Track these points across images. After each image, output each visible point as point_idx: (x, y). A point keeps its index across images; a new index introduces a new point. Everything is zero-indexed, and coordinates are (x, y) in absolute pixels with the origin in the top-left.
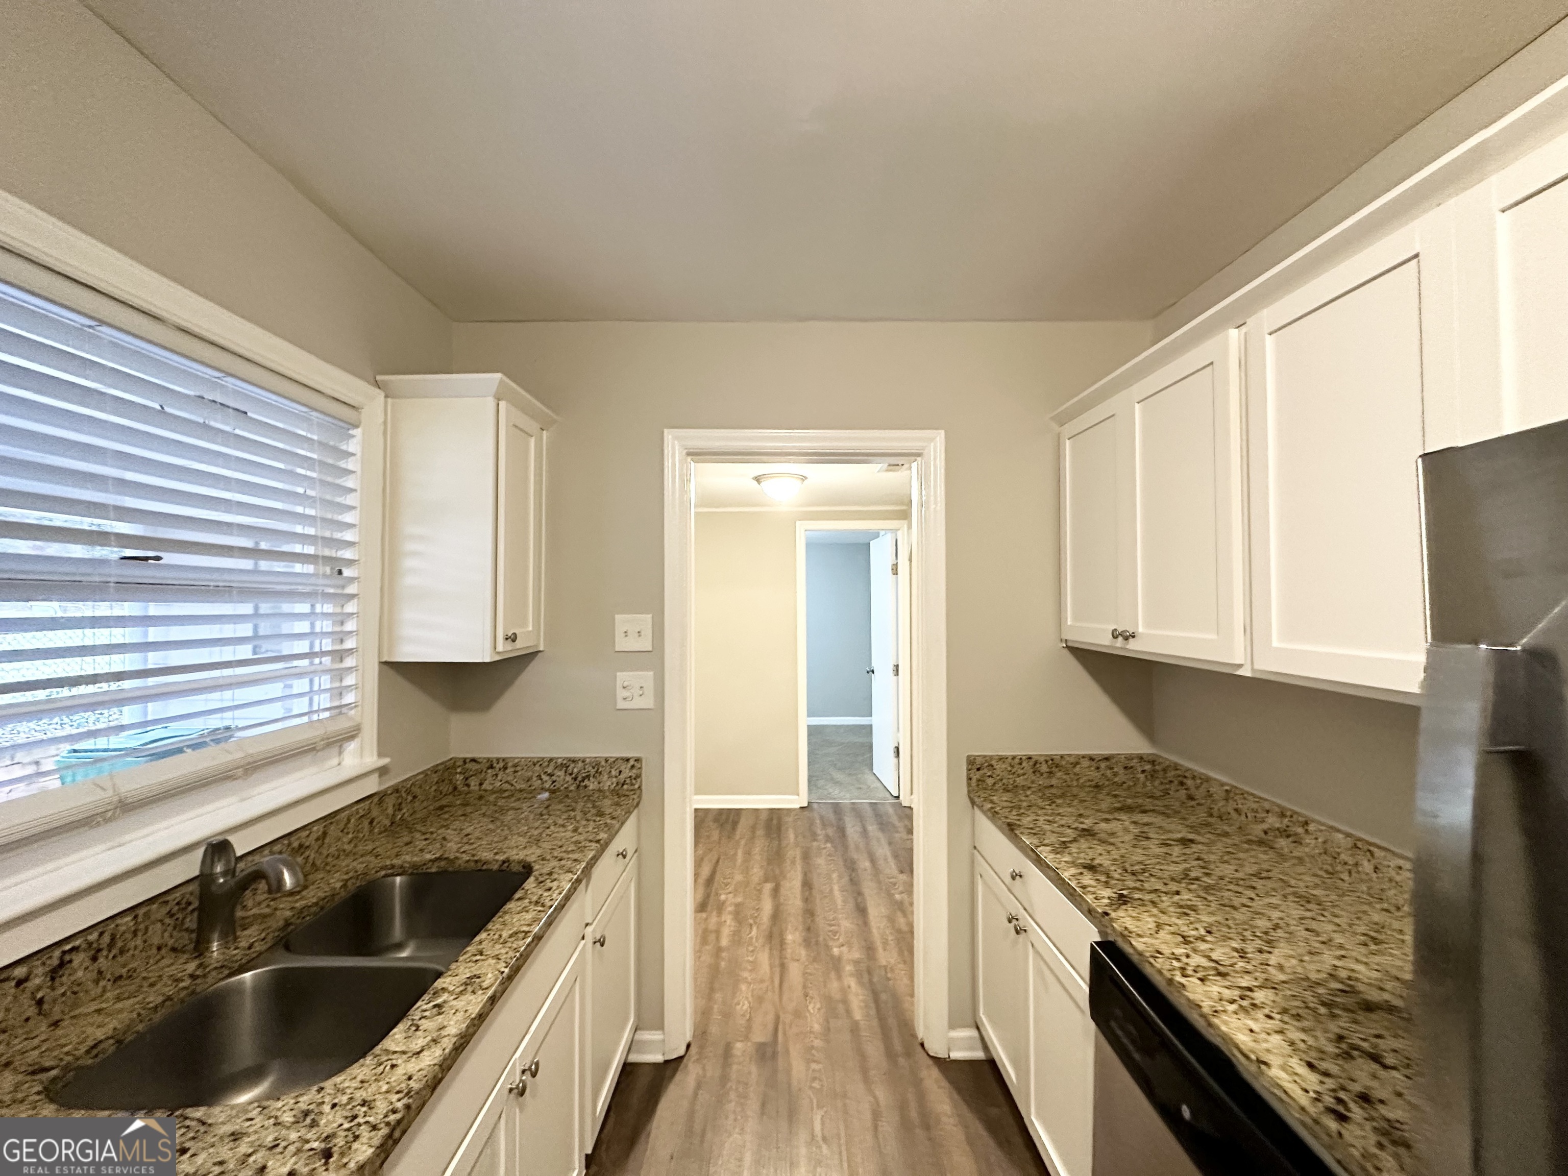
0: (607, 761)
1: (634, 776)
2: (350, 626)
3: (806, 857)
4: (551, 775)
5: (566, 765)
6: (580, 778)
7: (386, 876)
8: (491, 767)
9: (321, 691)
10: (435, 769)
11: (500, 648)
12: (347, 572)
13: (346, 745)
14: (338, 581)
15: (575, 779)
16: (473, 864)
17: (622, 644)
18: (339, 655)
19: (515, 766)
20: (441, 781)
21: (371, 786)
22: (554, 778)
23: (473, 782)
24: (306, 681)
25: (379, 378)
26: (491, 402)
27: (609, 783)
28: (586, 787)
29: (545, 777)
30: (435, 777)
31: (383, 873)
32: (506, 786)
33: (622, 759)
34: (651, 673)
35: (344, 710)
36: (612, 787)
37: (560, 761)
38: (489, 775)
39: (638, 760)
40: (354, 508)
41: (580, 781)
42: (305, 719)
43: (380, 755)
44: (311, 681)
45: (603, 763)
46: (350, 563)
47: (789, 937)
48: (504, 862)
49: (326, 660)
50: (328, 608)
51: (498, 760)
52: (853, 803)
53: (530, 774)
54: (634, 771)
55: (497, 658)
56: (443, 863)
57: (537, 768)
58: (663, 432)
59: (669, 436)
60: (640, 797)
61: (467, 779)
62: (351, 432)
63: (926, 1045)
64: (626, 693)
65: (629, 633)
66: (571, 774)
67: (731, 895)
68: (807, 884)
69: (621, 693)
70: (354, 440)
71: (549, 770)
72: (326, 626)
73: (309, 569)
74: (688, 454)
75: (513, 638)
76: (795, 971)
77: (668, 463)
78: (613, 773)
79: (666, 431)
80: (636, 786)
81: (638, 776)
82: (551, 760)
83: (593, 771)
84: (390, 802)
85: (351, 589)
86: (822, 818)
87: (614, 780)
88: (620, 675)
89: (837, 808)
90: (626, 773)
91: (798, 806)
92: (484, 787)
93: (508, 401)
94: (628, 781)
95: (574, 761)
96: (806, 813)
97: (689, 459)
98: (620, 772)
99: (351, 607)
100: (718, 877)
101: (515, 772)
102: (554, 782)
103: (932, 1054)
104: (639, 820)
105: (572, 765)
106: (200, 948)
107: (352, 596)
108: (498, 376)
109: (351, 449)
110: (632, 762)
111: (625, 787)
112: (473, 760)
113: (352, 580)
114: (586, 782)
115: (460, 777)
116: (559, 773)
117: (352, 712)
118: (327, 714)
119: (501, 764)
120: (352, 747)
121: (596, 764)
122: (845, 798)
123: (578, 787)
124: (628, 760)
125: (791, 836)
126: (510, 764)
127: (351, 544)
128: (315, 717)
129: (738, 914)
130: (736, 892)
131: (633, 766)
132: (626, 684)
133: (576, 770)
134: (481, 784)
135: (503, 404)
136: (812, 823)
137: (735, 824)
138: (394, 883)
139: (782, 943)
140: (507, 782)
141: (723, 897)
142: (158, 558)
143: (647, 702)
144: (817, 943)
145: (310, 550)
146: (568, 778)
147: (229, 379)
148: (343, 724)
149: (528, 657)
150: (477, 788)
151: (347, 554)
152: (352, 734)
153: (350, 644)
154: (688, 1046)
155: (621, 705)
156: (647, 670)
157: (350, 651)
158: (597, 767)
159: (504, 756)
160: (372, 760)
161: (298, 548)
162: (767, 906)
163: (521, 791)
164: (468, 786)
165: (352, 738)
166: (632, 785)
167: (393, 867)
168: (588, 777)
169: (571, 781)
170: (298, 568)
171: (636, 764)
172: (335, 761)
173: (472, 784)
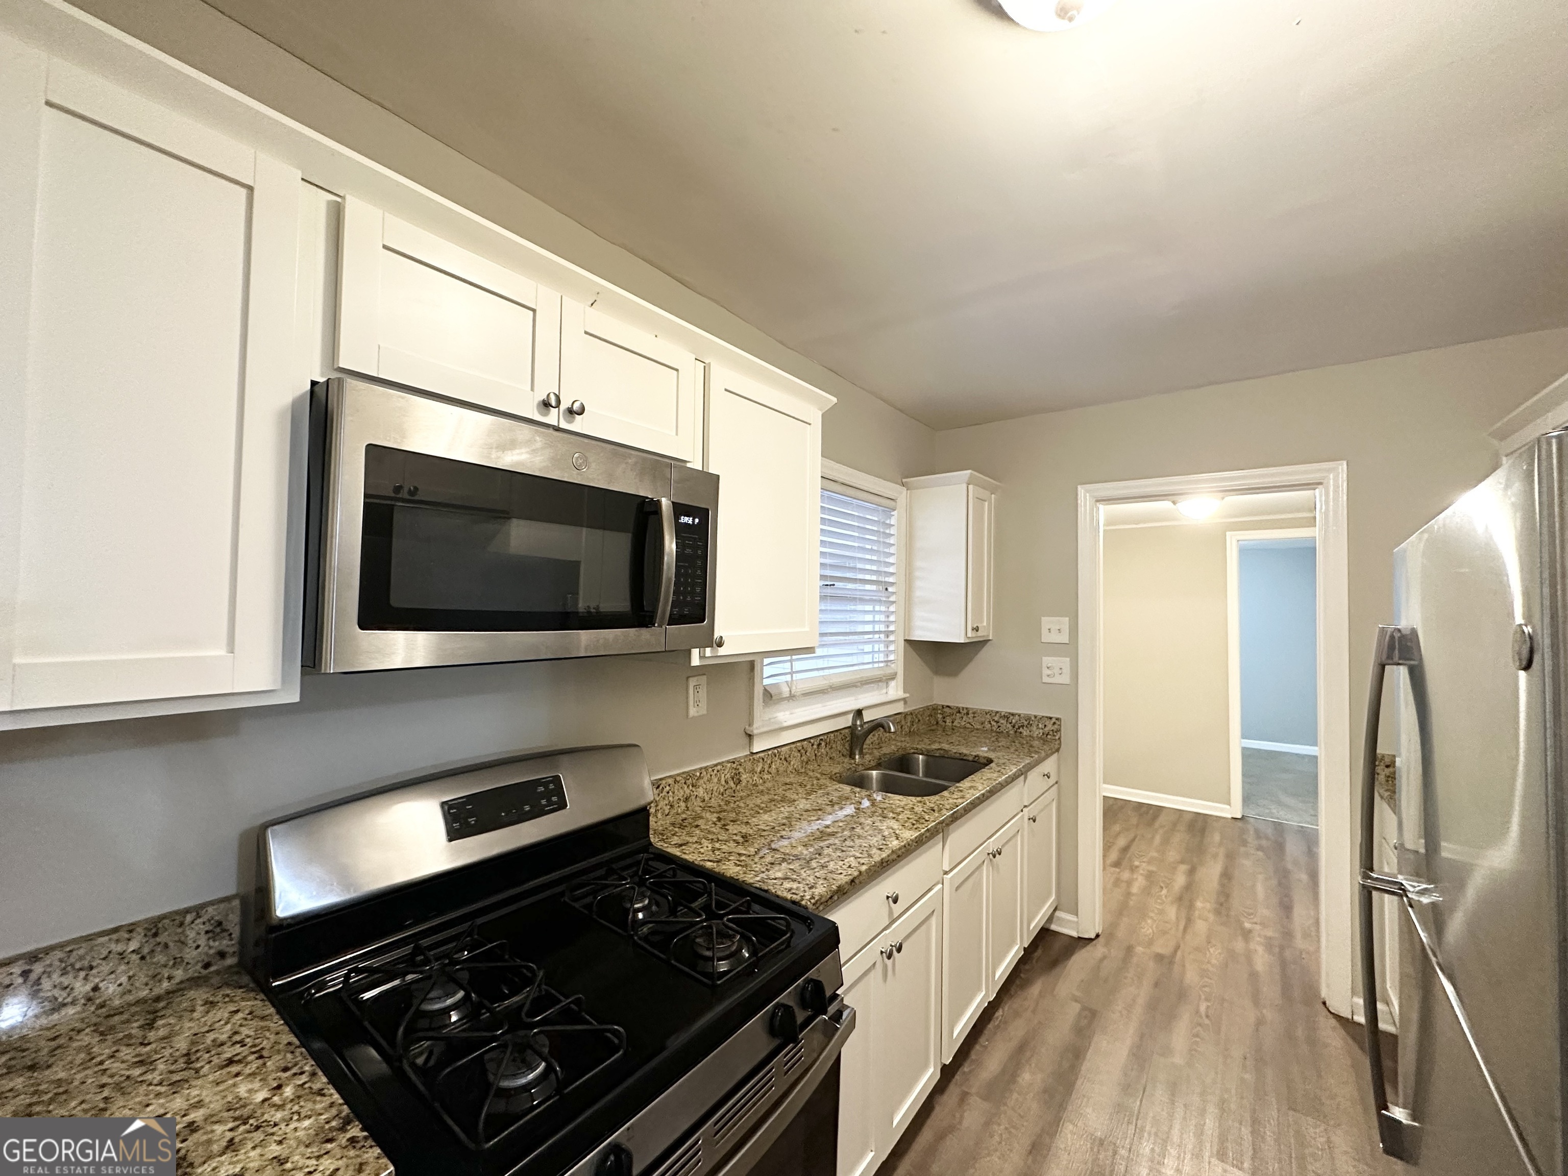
0: (1035, 717)
1: (1055, 730)
2: (892, 618)
3: (1230, 857)
4: (997, 722)
5: (1007, 717)
6: (1017, 727)
7: (914, 753)
8: (959, 712)
9: (879, 651)
10: (927, 708)
11: (969, 635)
12: (890, 589)
13: (890, 683)
14: (887, 594)
15: (1014, 727)
16: (958, 755)
17: (1046, 637)
18: (888, 634)
19: (974, 713)
20: (931, 715)
21: (900, 708)
22: (999, 724)
23: (948, 720)
24: (871, 646)
25: (904, 480)
26: (965, 486)
27: (1037, 733)
28: (1021, 733)
29: (993, 723)
30: (928, 712)
31: (912, 751)
32: (968, 725)
33: (1047, 717)
34: (1068, 659)
35: (889, 664)
36: (1040, 736)
37: (1003, 714)
38: (958, 717)
39: (1057, 719)
40: (894, 554)
41: (1017, 729)
42: (870, 666)
43: (905, 692)
44: (873, 646)
45: (1033, 718)
46: (892, 584)
47: (1199, 904)
48: (976, 756)
49: (882, 636)
50: (883, 608)
51: (963, 708)
52: (1302, 827)
53: (983, 719)
54: (1056, 726)
55: (967, 641)
56: (942, 752)
57: (988, 716)
58: (1077, 488)
59: (1081, 490)
60: (1060, 744)
61: (944, 718)
62: (892, 513)
63: (1327, 1003)
64: (1049, 672)
65: (1052, 630)
66: (1011, 723)
67: (1144, 864)
68: (1226, 875)
69: (1046, 672)
70: (893, 518)
71: (996, 719)
72: (882, 618)
73: (874, 587)
74: (1097, 501)
75: (976, 629)
76: (1201, 926)
77: (1081, 510)
78: (1040, 726)
79: (1079, 487)
80: (1057, 738)
81: (1059, 731)
82: (997, 712)
83: (1026, 723)
84: (909, 718)
85: (892, 599)
86: (1257, 831)
87: (1041, 731)
88: (1045, 659)
89: (1279, 828)
90: (1050, 727)
91: (1230, 816)
92: (954, 724)
93: (975, 485)
94: (1051, 733)
95: (1013, 715)
96: (1240, 824)
97: (1098, 504)
98: (1045, 726)
99: (892, 608)
100: (1133, 848)
101: (974, 717)
102: (999, 727)
103: (1333, 1011)
104: (1059, 760)
105: (1012, 717)
106: (852, 756)
107: (893, 602)
108: (969, 471)
109: (892, 523)
110: (1054, 720)
111: (1049, 737)
112: (948, 707)
113: (893, 593)
114: (1021, 730)
115: (940, 716)
116: (1002, 721)
117: (893, 665)
118: (882, 665)
119: (965, 711)
120: (893, 684)
121: (1028, 718)
122: (1292, 820)
123: (1016, 732)
124: (1051, 718)
125: (1217, 837)
126: (971, 712)
127: (892, 574)
128: (876, 665)
129: (1150, 876)
130: (1149, 863)
131: (1054, 723)
132: (1049, 665)
133: (1014, 721)
134: (953, 722)
135: (971, 487)
136: (1243, 831)
137: (1155, 817)
138: (919, 758)
139: (1191, 907)
140: (969, 723)
141: (1137, 863)
142: (834, 585)
143: (1065, 679)
144: (1228, 916)
145: (874, 578)
146: (1009, 725)
147: (855, 500)
148: (889, 671)
149: (983, 643)
150: (950, 724)
151: (891, 579)
152: (893, 677)
153: (892, 628)
154: (1098, 936)
155: (1046, 679)
156: (1066, 657)
157: (892, 632)
158: (1029, 721)
159: (968, 706)
160: (901, 694)
161: (868, 577)
162: (1180, 880)
163: (977, 729)
164: (945, 722)
165: (893, 679)
166: (1054, 736)
167: (917, 749)
168: (1023, 726)
169: (1011, 728)
170: (868, 587)
171: (1057, 722)
172: (885, 691)
173: (948, 721)
